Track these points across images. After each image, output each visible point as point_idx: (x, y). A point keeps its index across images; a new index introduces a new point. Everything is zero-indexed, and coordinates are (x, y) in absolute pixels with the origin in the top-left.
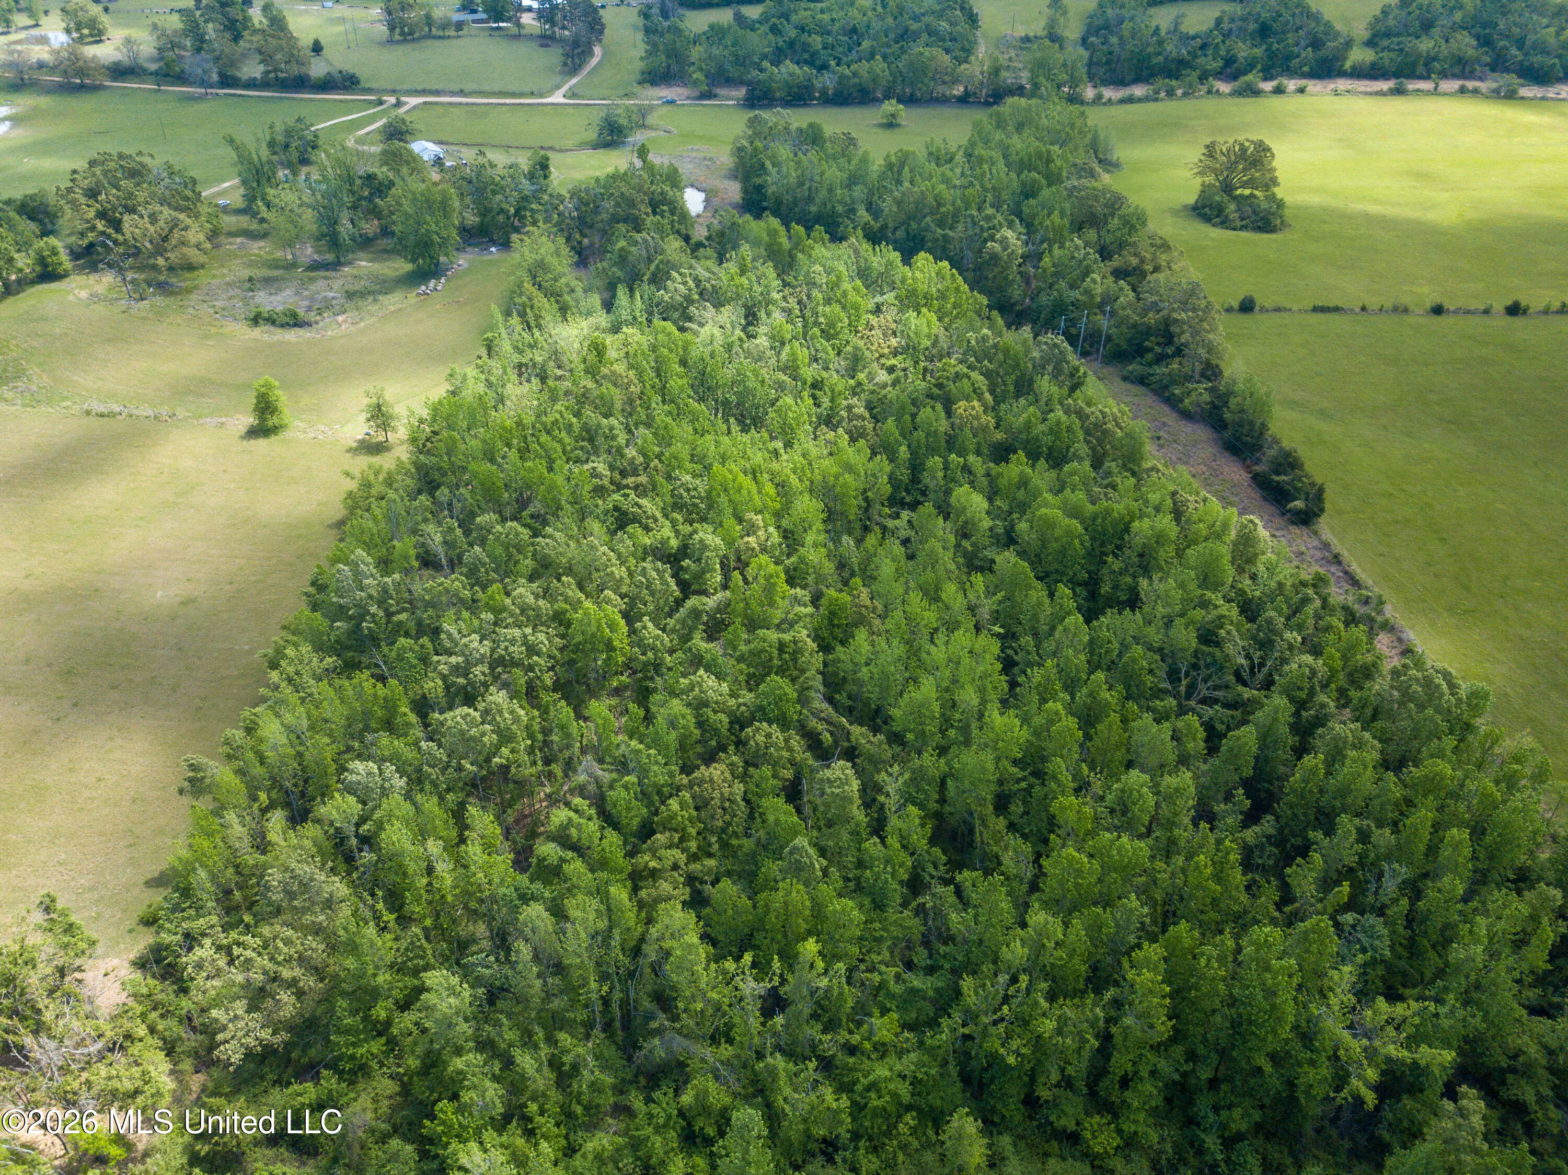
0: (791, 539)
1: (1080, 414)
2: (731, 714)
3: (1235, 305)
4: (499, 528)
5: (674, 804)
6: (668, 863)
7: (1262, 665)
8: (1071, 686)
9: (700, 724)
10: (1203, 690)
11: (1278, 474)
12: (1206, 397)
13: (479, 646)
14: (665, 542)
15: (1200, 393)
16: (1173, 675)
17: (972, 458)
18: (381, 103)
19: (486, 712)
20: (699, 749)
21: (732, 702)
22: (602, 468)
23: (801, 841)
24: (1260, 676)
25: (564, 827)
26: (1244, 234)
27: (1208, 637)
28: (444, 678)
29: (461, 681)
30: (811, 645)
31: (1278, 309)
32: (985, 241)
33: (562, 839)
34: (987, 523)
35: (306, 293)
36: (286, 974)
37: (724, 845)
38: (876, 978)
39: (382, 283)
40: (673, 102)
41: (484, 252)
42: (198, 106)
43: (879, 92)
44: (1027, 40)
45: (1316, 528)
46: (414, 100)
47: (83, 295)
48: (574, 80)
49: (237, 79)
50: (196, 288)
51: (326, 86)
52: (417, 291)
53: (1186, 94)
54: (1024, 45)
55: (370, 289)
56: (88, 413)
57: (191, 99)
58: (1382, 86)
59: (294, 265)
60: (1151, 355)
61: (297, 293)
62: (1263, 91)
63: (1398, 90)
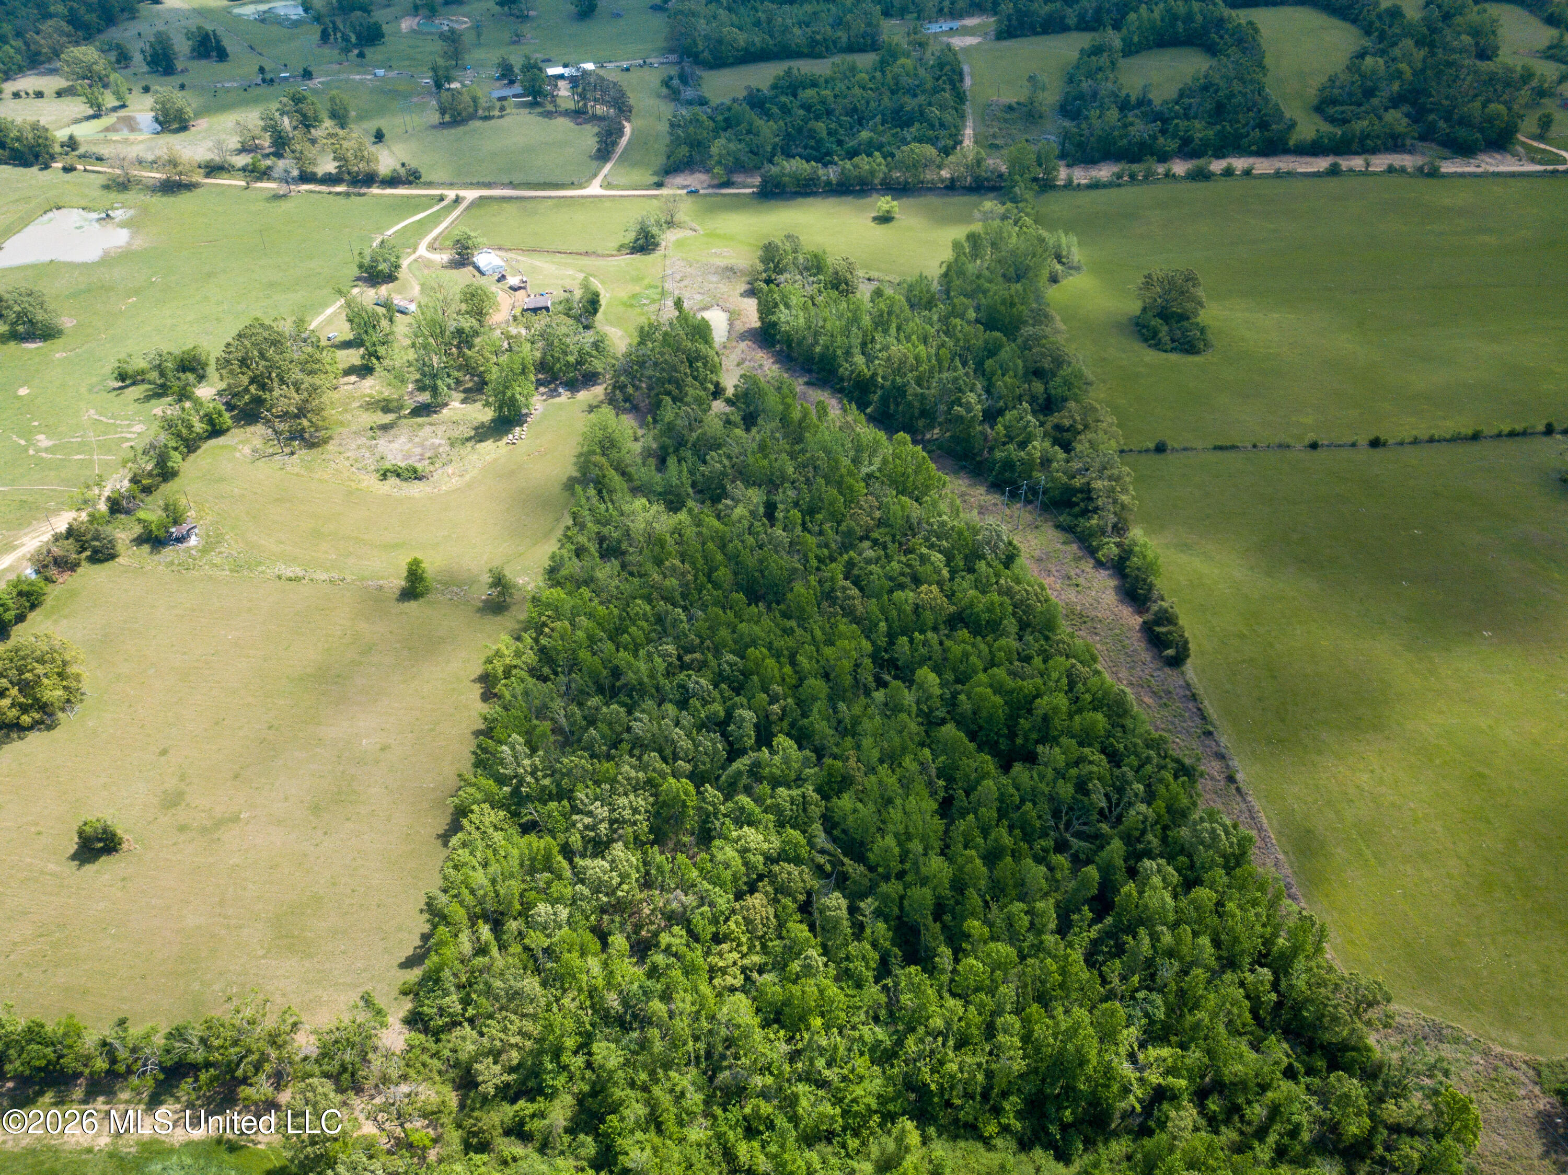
0: (804, 706)
1: (1009, 592)
2: (764, 854)
3: (1151, 445)
4: (605, 709)
5: (732, 924)
6: (730, 962)
7: (1118, 805)
8: (985, 833)
9: (746, 864)
10: (1076, 826)
11: (1159, 625)
12: (1115, 550)
13: (602, 812)
14: (715, 714)
15: (1110, 548)
16: (1056, 814)
17: (930, 634)
18: (442, 199)
19: (613, 861)
20: (745, 879)
21: (766, 846)
22: (671, 648)
23: (812, 952)
24: (1115, 813)
25: (669, 946)
26: (1173, 357)
27: (1082, 787)
28: (581, 833)
29: (592, 834)
30: (816, 796)
31: (1185, 449)
32: (953, 403)
33: (667, 950)
34: (938, 692)
35: (417, 440)
36: (513, 1040)
37: (764, 946)
38: (857, 1034)
39: (476, 429)
40: (696, 192)
41: (553, 394)
42: (285, 205)
43: (876, 181)
44: (1010, 108)
45: (1184, 669)
46: (471, 195)
47: (247, 450)
48: (608, 166)
49: (314, 174)
50: (330, 438)
51: (393, 181)
52: (505, 440)
53: (1146, 177)
54: (1008, 116)
55: (467, 435)
56: (279, 577)
57: (277, 197)
58: (1322, 164)
59: (401, 407)
60: (1077, 509)
61: (410, 440)
62: (1214, 174)
63: (1334, 171)
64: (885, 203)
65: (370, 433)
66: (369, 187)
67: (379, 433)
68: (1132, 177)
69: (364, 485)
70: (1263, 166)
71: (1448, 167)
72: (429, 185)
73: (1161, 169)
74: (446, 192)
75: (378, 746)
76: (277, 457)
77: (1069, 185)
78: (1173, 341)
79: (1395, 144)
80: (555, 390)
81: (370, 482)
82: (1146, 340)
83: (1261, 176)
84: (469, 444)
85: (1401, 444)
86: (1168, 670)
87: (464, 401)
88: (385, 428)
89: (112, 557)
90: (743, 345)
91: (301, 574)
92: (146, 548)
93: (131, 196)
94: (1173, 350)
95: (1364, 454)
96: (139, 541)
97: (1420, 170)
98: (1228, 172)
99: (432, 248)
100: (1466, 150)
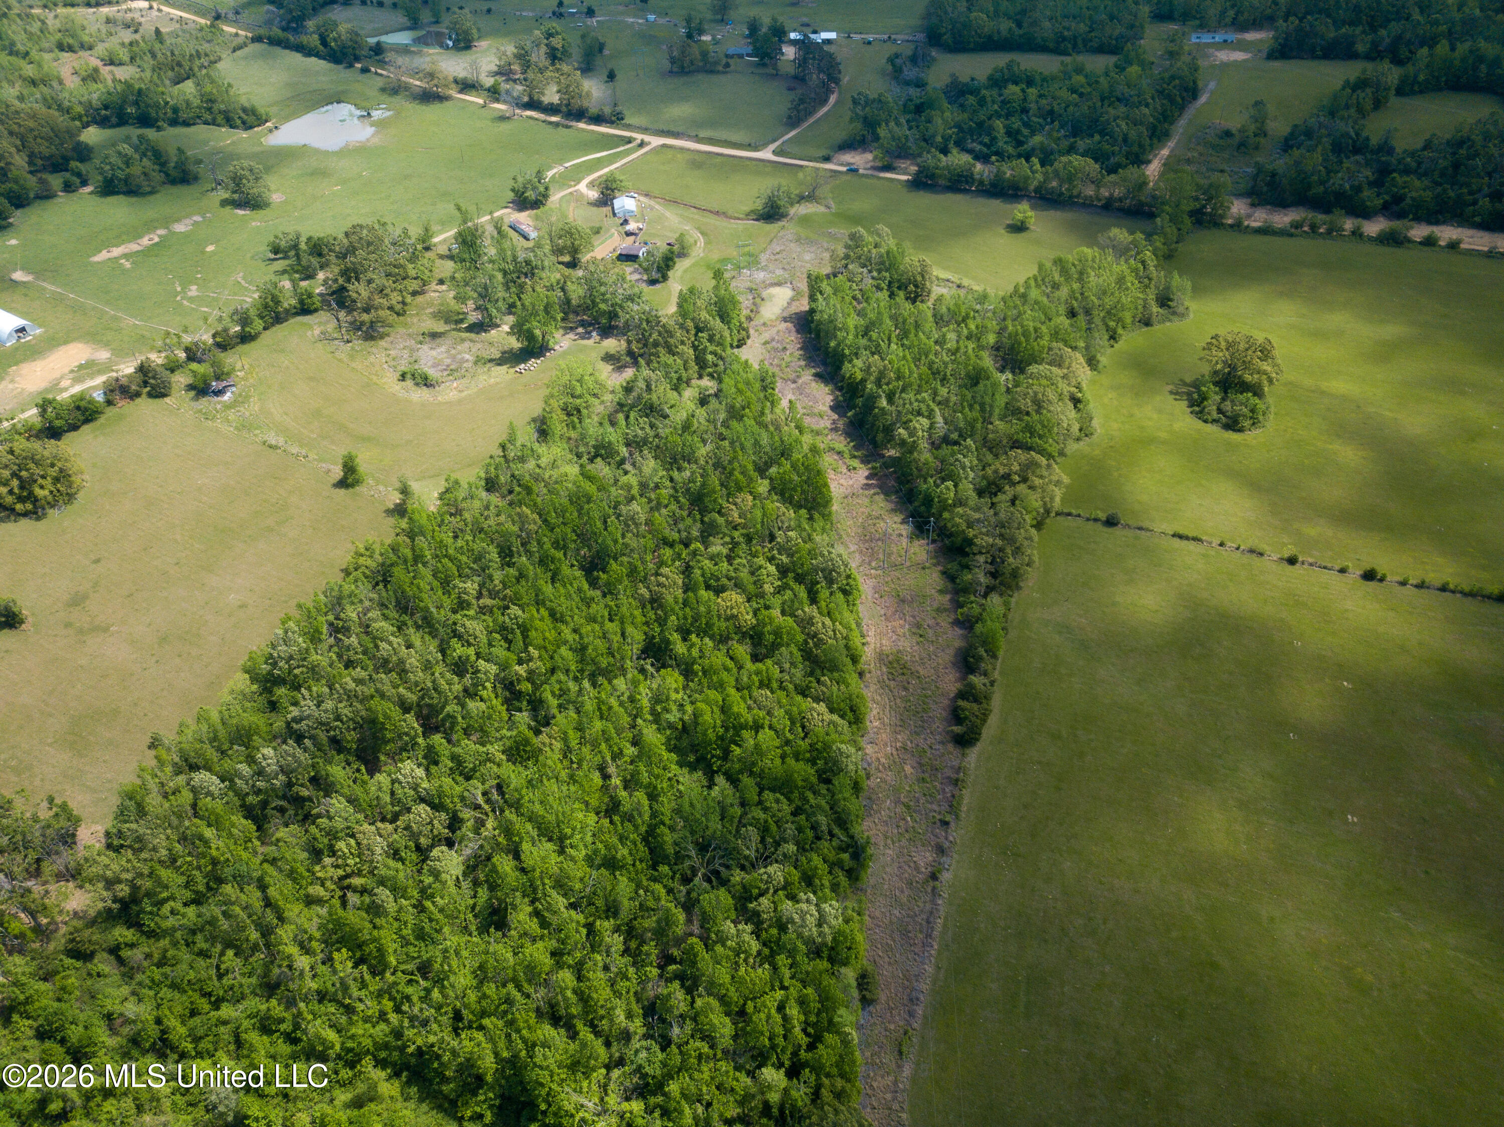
1: (808, 622)
3: (1102, 516)
7: (767, 858)
10: (716, 865)
12: (976, 612)
15: (971, 608)
18: (630, 141)
21: (424, 784)
24: (761, 865)
30: (500, 757)
31: (1140, 528)
39: (503, 353)
40: (856, 170)
41: (587, 336)
42: (504, 127)
43: (1032, 188)
44: (1228, 134)
45: (967, 751)
46: (656, 141)
47: (317, 332)
48: (792, 133)
49: (540, 102)
50: (388, 335)
51: (598, 120)
52: (517, 368)
53: (1329, 232)
54: (1221, 142)
55: (493, 357)
56: (264, 443)
57: (503, 118)
59: (461, 321)
62: (1409, 241)
64: (1023, 210)
65: (421, 338)
66: (579, 120)
67: (427, 339)
68: (1314, 227)
69: (384, 381)
72: (628, 127)
73: (1349, 224)
74: (634, 135)
75: (239, 603)
76: (336, 342)
78: (1219, 412)
80: (589, 333)
81: (390, 380)
82: (1191, 404)
83: (1466, 252)
84: (489, 365)
85: (1402, 583)
86: (950, 747)
88: (434, 335)
89: (164, 395)
90: (784, 325)
92: (192, 394)
93: (398, 100)
96: (191, 387)
98: (1430, 241)
99: (591, 185)
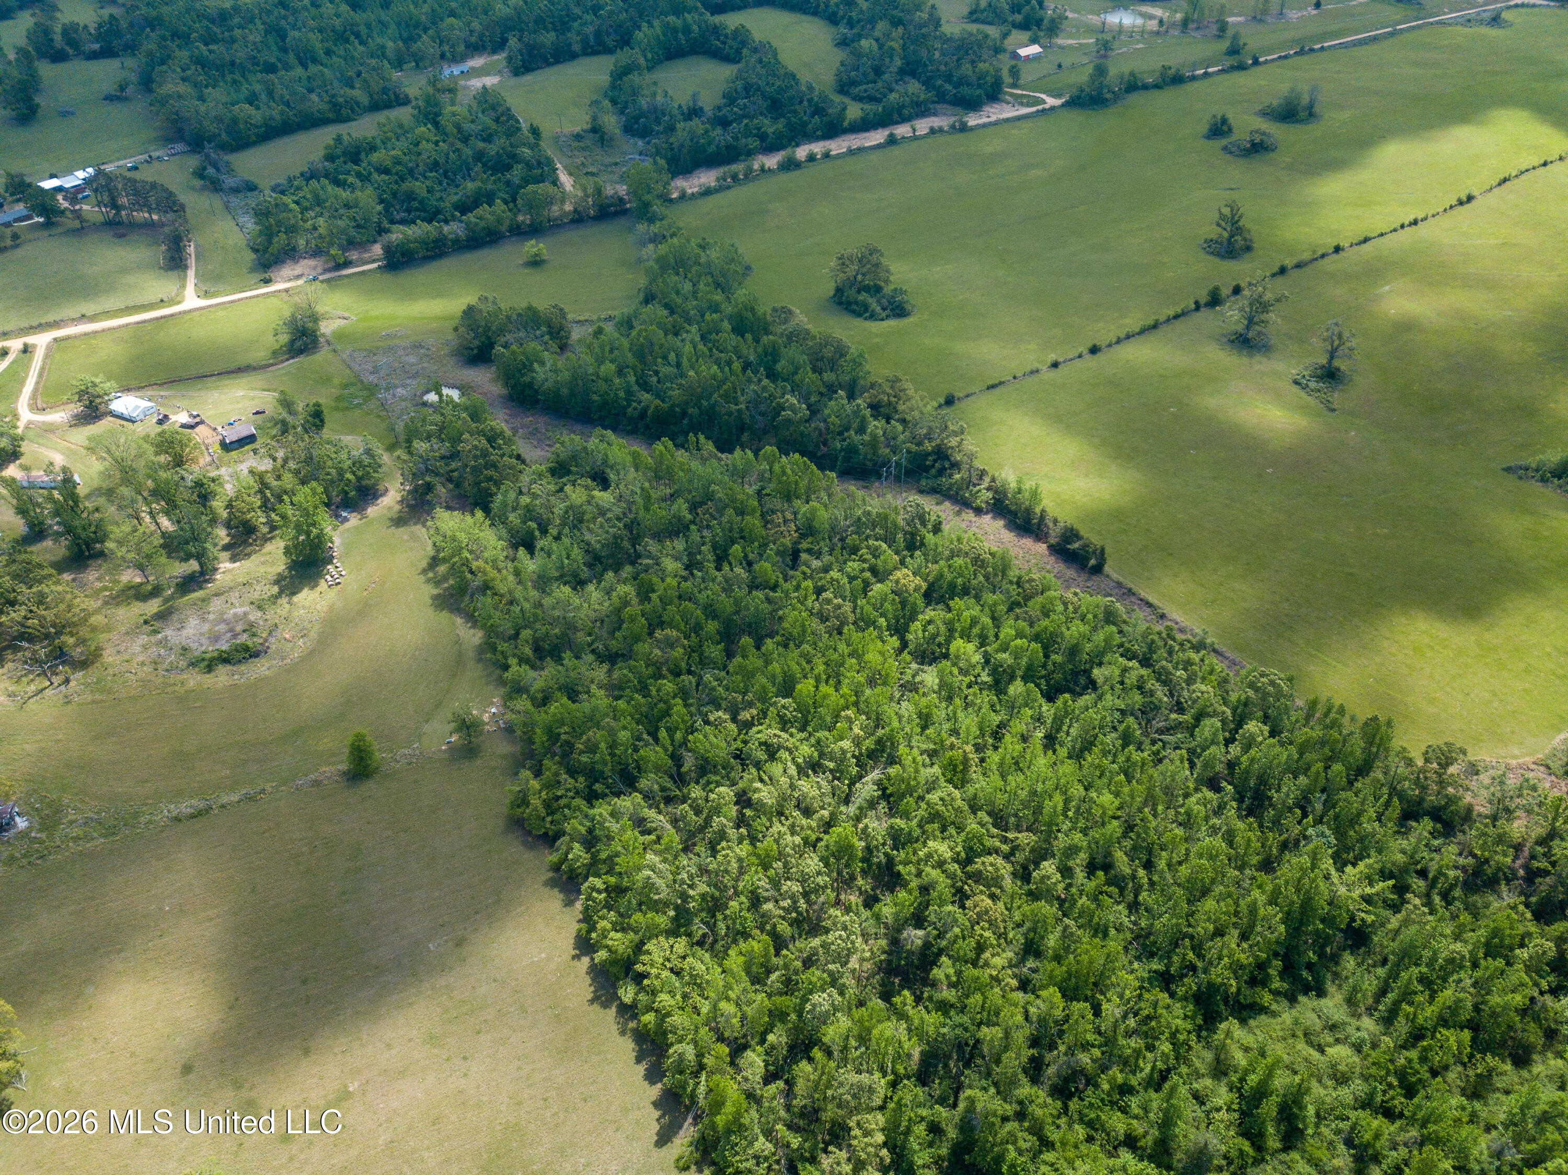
3: (941, 400)
5: (982, 932)
10: (1155, 725)
11: (1067, 544)
12: (989, 494)
15: (983, 495)
23: (1068, 921)
24: (1174, 703)
26: (895, 323)
31: (968, 395)
32: (776, 410)
35: (212, 617)
39: (277, 582)
40: (315, 279)
41: (337, 521)
44: (578, 137)
45: (1107, 572)
46: (39, 340)
48: (191, 273)
50: (99, 649)
52: (323, 585)
53: (746, 176)
54: (582, 144)
55: (270, 594)
56: (177, 819)
58: (877, 137)
59: (159, 589)
60: (933, 471)
61: (204, 620)
62: (802, 161)
63: (892, 141)
64: (532, 247)
65: (147, 628)
67: (157, 624)
68: (734, 177)
69: (191, 684)
70: (837, 146)
71: (973, 120)
73: (755, 166)
74: (6, 344)
75: (451, 944)
76: (50, 691)
77: (683, 196)
78: (884, 309)
79: (921, 109)
80: (338, 516)
81: (194, 679)
82: (859, 315)
83: (839, 156)
84: (284, 600)
85: (1110, 345)
86: (1093, 578)
87: (233, 559)
88: (160, 617)
91: (201, 805)
94: (888, 317)
95: (1091, 362)
97: (953, 127)
98: (811, 158)
99: (38, 409)
100: (973, 105)
